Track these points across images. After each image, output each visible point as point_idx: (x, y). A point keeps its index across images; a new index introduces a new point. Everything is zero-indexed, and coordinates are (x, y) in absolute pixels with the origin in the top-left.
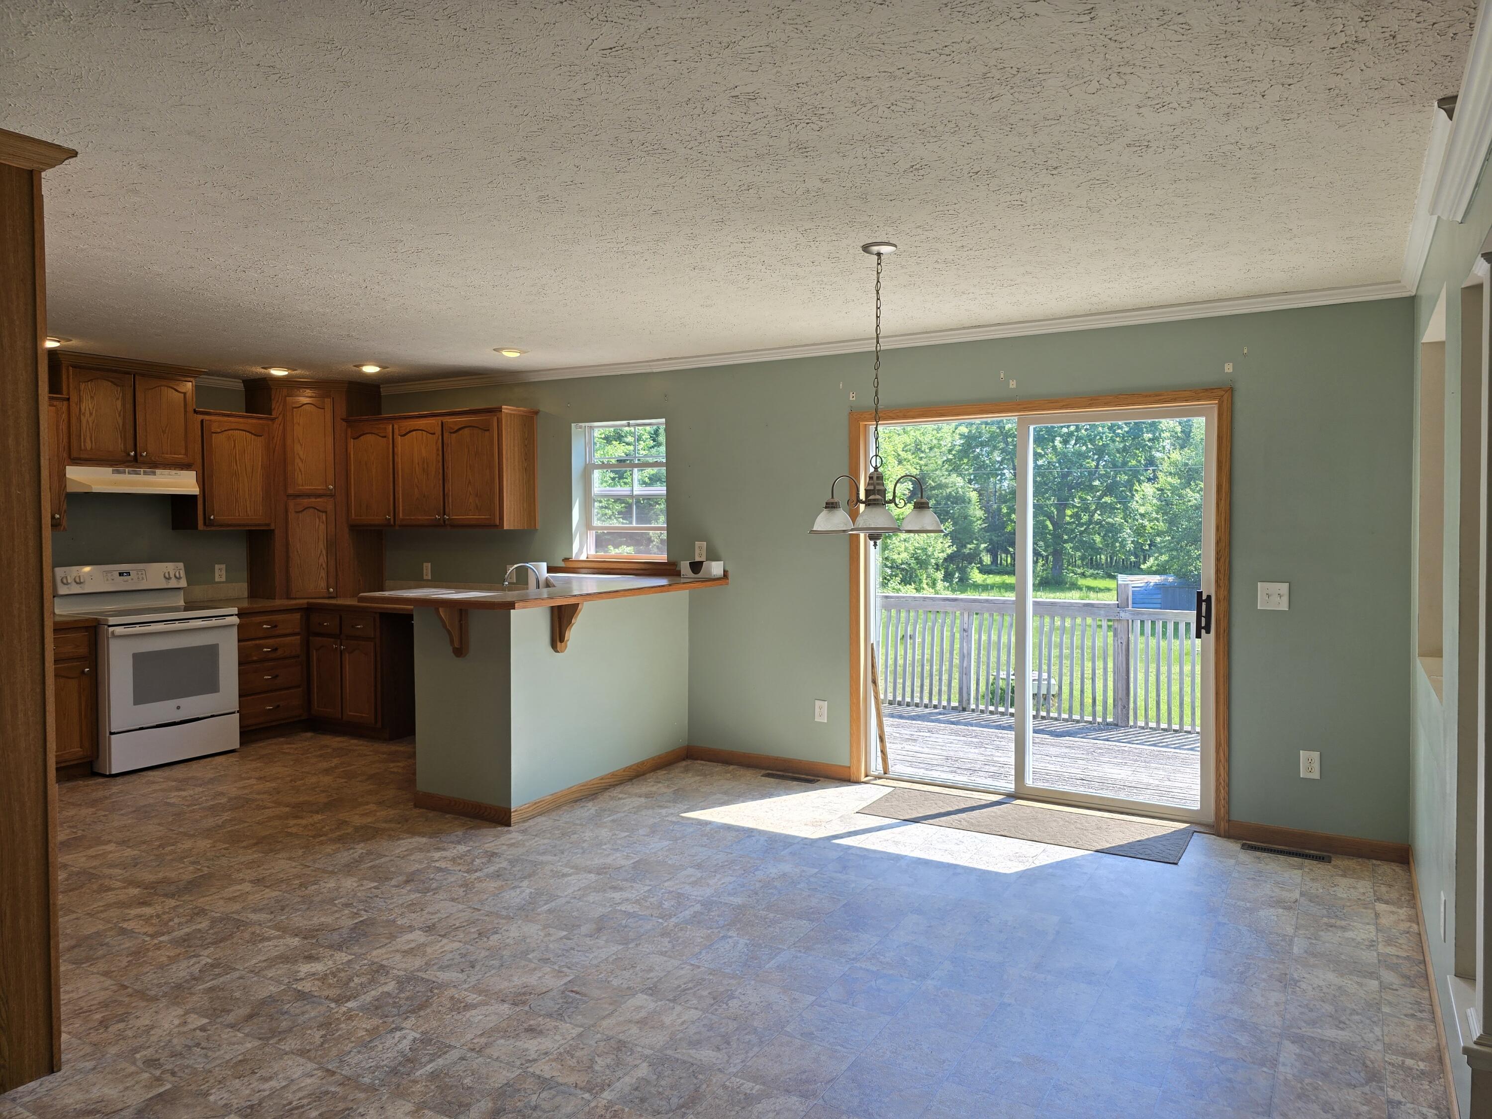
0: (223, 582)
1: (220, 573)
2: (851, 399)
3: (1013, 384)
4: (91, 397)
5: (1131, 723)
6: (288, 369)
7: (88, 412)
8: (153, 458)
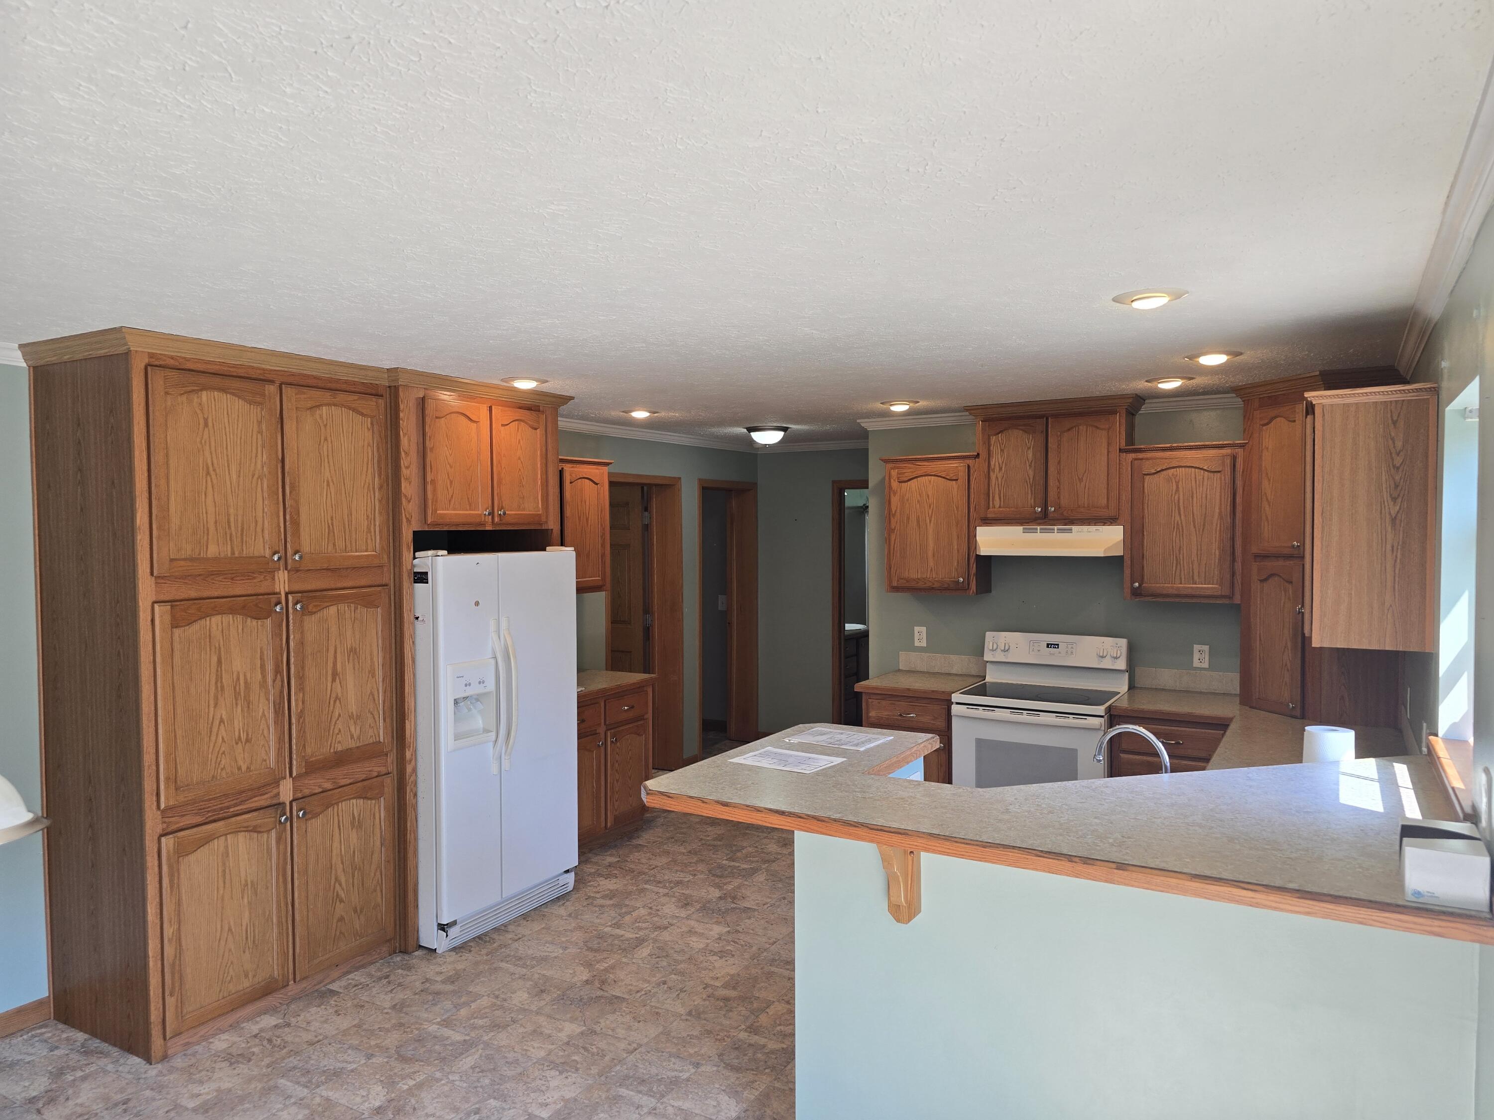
0: (1204, 669)
1: (1200, 656)
4: (1002, 450)
6: (1182, 378)
7: (997, 469)
8: (1065, 513)
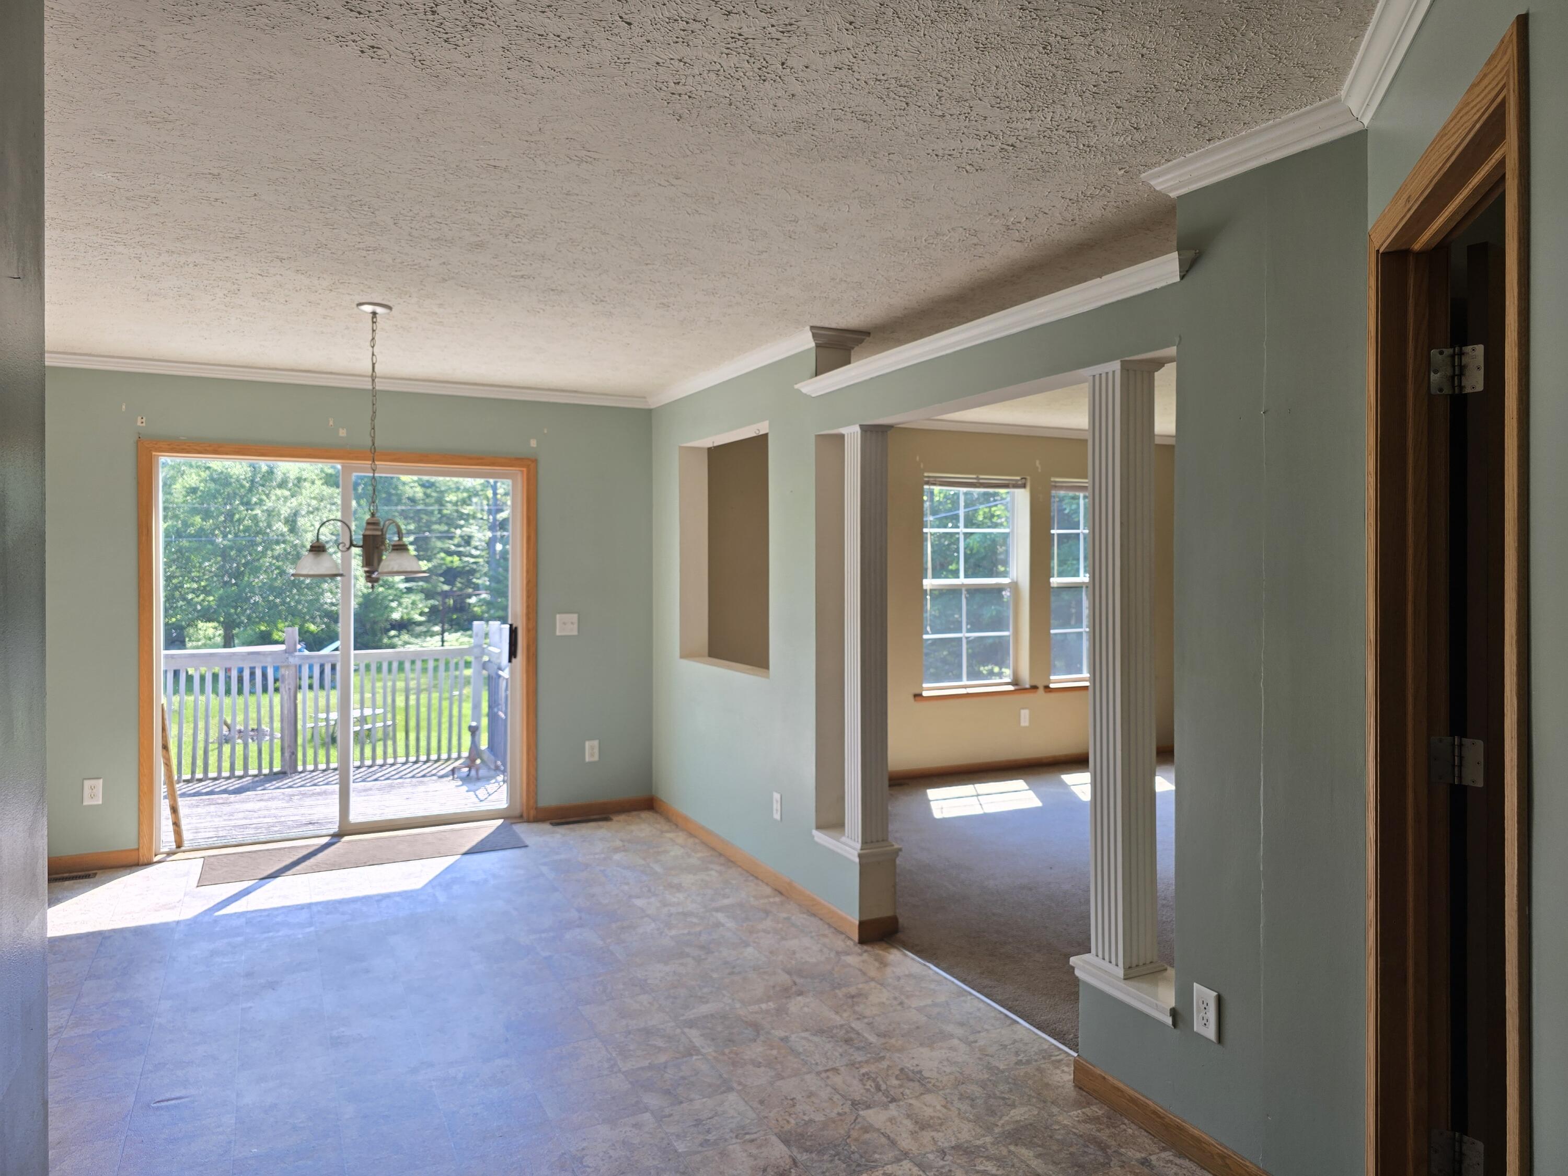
2: (139, 424)
3: (342, 433)
5: (300, 768)
